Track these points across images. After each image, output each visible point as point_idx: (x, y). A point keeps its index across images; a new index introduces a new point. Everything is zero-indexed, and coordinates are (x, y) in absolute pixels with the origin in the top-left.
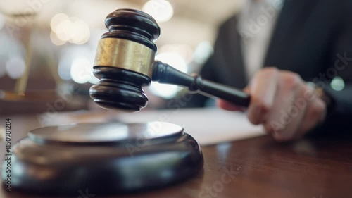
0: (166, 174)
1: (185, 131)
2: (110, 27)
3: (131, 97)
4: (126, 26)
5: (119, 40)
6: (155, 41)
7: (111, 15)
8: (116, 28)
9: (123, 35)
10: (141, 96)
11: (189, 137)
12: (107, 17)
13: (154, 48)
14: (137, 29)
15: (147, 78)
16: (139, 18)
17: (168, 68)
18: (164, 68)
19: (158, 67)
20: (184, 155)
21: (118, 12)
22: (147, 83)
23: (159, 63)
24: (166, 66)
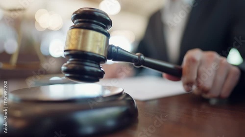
0: (111, 123)
1: (125, 91)
2: (75, 21)
3: (92, 72)
4: (87, 20)
5: (82, 30)
6: (108, 30)
7: (76, 12)
8: (79, 22)
9: (85, 26)
10: (100, 71)
11: (128, 95)
12: (73, 14)
13: (108, 35)
14: (95, 21)
15: (103, 58)
16: (96, 14)
17: (119, 50)
18: (116, 50)
19: (111, 49)
20: (124, 109)
21: (82, 10)
22: (104, 60)
23: (112, 46)
24: (118, 48)
